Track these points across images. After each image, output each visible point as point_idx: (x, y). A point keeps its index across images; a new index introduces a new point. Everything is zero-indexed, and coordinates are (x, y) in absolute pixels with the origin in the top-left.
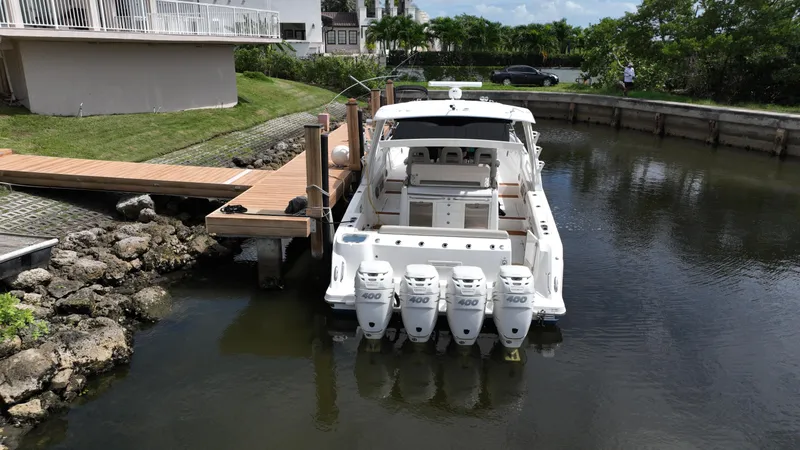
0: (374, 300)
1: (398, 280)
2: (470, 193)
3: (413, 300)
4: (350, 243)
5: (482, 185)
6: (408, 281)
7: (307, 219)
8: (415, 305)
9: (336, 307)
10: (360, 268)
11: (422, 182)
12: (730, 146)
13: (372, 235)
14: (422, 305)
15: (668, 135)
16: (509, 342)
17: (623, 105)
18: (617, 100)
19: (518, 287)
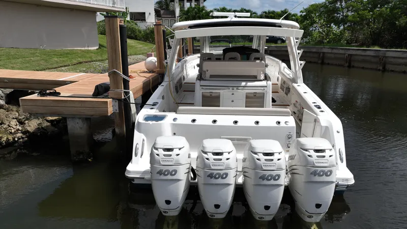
0: (169, 177)
1: (195, 155)
2: (249, 84)
3: (211, 176)
4: (150, 122)
5: (258, 78)
6: (205, 156)
7: (109, 100)
8: (214, 181)
9: (136, 182)
10: (155, 144)
11: (212, 76)
12: (393, 71)
13: (171, 116)
14: (220, 181)
15: (353, 67)
16: (310, 217)
17: (325, 50)
18: (322, 48)
19: (321, 160)
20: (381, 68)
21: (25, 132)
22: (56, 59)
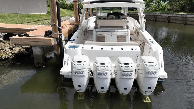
0: (80, 74)
1: (92, 64)
2: (119, 31)
3: (99, 74)
4: (71, 49)
5: (123, 28)
6: (97, 65)
7: (52, 38)
8: (101, 76)
9: (65, 77)
11: (101, 27)
12: (190, 24)
13: (81, 46)
14: (104, 76)
15: (171, 22)
16: (146, 93)
17: (157, 14)
18: (156, 13)
19: (152, 67)
20: (184, 23)
21: (13, 53)
22: (27, 19)
